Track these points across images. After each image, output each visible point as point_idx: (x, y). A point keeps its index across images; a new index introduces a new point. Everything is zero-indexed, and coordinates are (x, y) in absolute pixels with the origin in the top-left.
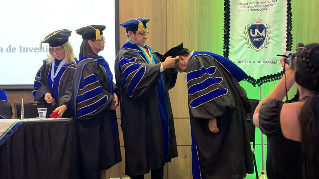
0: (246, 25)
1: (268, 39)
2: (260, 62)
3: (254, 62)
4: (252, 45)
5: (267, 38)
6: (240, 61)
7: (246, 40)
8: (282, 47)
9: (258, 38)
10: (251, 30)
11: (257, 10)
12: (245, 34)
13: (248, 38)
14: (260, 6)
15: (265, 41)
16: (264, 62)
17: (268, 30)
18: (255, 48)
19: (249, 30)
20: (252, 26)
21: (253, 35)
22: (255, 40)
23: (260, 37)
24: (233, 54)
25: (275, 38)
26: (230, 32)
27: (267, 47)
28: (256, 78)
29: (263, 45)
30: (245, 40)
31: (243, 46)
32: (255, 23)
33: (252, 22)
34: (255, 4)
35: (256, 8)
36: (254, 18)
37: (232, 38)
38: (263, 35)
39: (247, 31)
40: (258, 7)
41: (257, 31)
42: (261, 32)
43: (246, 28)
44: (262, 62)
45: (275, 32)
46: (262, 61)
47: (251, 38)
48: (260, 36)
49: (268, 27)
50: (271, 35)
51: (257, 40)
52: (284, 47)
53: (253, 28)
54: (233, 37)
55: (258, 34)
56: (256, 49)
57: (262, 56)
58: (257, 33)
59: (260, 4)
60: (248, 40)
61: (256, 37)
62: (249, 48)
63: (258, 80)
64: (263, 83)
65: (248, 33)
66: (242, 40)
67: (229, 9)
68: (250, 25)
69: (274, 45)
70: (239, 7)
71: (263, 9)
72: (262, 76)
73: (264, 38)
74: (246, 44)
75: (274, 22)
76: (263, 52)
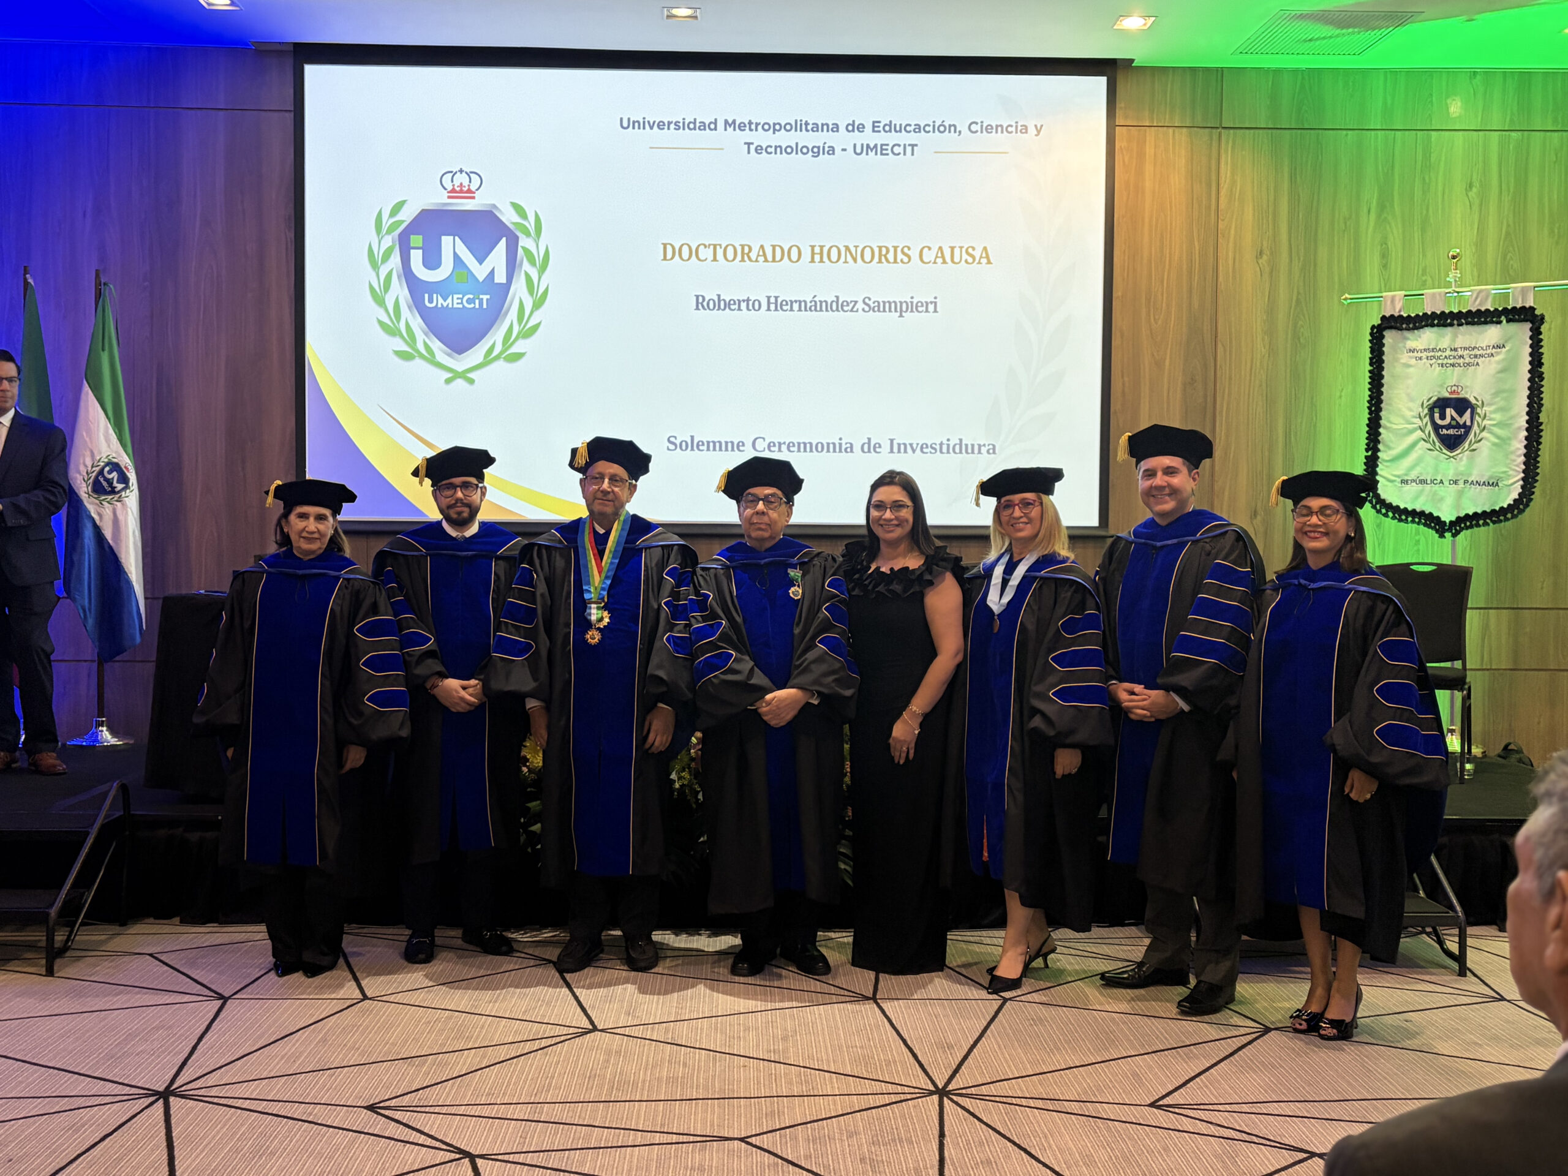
0: (1425, 398)
1: (1478, 432)
2: (1456, 482)
3: (1441, 482)
4: (1437, 444)
5: (1475, 427)
6: (1406, 478)
7: (1423, 431)
8: (1512, 448)
9: (1454, 427)
10: (1436, 410)
11: (1453, 365)
12: (1420, 417)
13: (1429, 428)
14: (1461, 357)
15: (1471, 436)
16: (1466, 482)
17: (1479, 410)
18: (1445, 451)
19: (1431, 410)
20: (1439, 399)
21: (1439, 422)
22: (1445, 432)
23: (1458, 426)
24: (1388, 464)
25: (1496, 430)
26: (1382, 414)
27: (1474, 450)
28: (1448, 516)
29: (1466, 445)
30: (1419, 431)
31: (1414, 445)
32: (1447, 395)
33: (1439, 392)
34: (1448, 353)
35: (1451, 361)
36: (1444, 383)
37: (1386, 428)
38: (1465, 422)
39: (1426, 411)
40: (1454, 357)
41: (1450, 412)
42: (1461, 415)
43: (1425, 406)
44: (1461, 483)
45: (1498, 417)
46: (1462, 481)
47: (1436, 428)
48: (1457, 422)
49: (1479, 403)
50: (1486, 422)
51: (1451, 432)
52: (1519, 449)
53: (1441, 405)
54: (1388, 425)
55: (1453, 418)
56: (1449, 453)
57: (1462, 469)
58: (1452, 416)
59: (1460, 353)
60: (1427, 432)
61: (1448, 427)
62: (1430, 450)
63: (1451, 522)
64: (1462, 529)
65: (1428, 417)
66: (1411, 432)
67: (1383, 362)
68: (1434, 399)
69: (1494, 444)
70: (1405, 358)
71: (1468, 364)
72: (1462, 514)
73: (1468, 429)
74: (1423, 442)
75: (1496, 394)
76: (1465, 458)
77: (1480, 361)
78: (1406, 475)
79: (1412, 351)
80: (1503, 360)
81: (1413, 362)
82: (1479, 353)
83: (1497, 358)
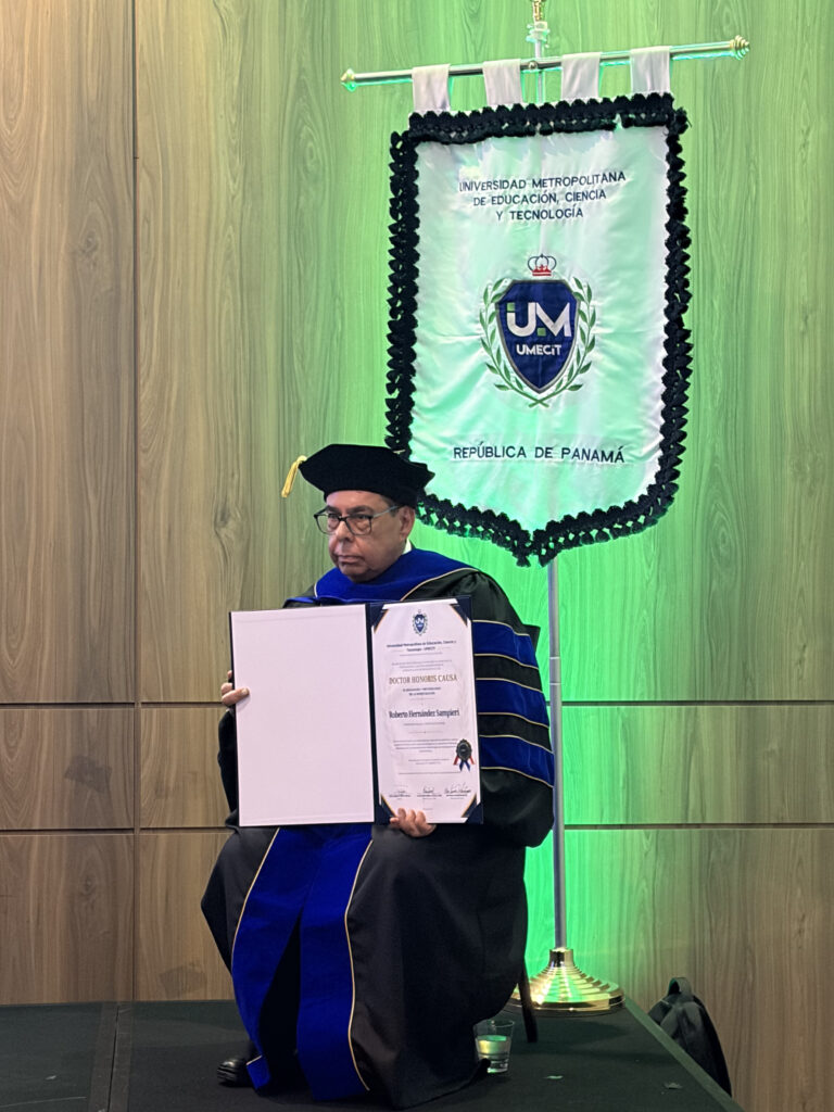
0: (491, 282)
1: (582, 350)
2: (547, 452)
3: (522, 452)
4: (513, 375)
6: (462, 444)
9: (542, 341)
10: (510, 306)
11: (538, 215)
12: (482, 321)
13: (498, 342)
15: (573, 357)
16: (565, 451)
17: (583, 306)
18: (527, 389)
19: (502, 306)
20: (515, 285)
22: (526, 350)
23: (549, 339)
24: (429, 416)
25: (612, 345)
26: (418, 315)
29: (564, 375)
30: (482, 349)
31: (473, 377)
32: (529, 276)
33: (514, 270)
34: (529, 190)
35: (534, 207)
36: (524, 252)
37: (426, 343)
38: (562, 330)
39: (492, 308)
42: (554, 318)
43: (490, 298)
44: (556, 453)
45: (615, 318)
46: (558, 451)
47: (511, 342)
49: (584, 293)
50: (596, 330)
51: (538, 350)
52: (655, 384)
53: (518, 296)
54: (431, 337)
55: (540, 323)
57: (557, 425)
58: (538, 319)
59: (550, 188)
61: (532, 340)
65: (495, 322)
66: (469, 350)
67: (416, 208)
68: (507, 283)
70: (459, 200)
71: (564, 213)
73: (567, 343)
75: (611, 274)
76: (562, 404)
77: (583, 204)
78: (462, 438)
79: (467, 186)
80: (622, 203)
81: (470, 208)
82: (581, 189)
83: (611, 199)
